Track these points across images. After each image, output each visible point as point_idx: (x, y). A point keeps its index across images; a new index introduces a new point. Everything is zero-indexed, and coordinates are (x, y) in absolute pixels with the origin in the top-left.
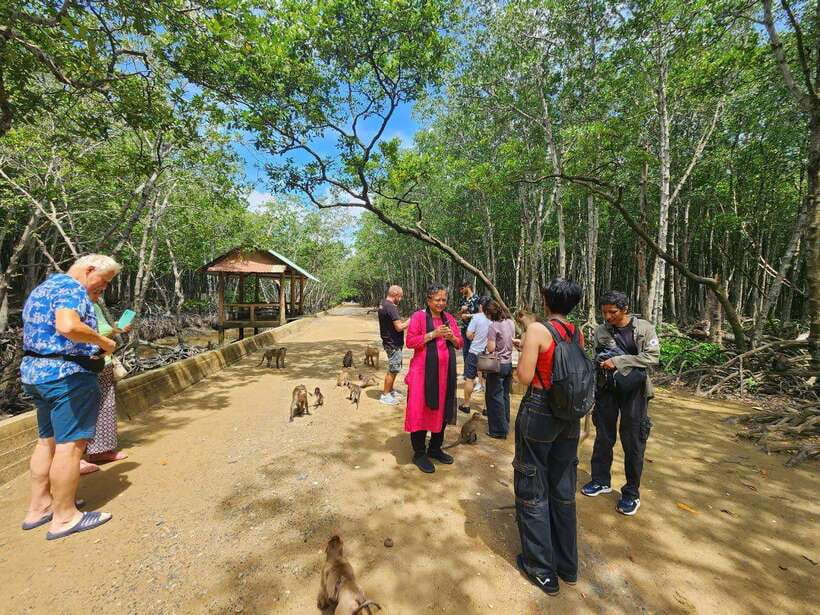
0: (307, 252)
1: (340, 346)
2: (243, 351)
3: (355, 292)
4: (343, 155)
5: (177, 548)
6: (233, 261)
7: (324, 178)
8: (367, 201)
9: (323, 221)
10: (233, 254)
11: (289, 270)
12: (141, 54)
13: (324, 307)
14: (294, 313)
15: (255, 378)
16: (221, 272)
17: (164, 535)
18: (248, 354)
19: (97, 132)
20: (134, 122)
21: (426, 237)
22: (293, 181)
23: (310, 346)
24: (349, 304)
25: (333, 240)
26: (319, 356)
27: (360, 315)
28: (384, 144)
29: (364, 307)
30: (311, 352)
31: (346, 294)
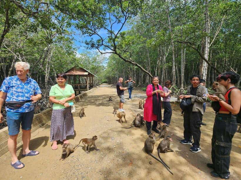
0: (93, 68)
1: (107, 96)
2: (80, 98)
3: (106, 80)
4: (109, 37)
5: (81, 166)
6: (73, 71)
7: (102, 44)
8: (116, 51)
9: (97, 59)
10: (72, 69)
11: (89, 74)
12: (46, 4)
13: (98, 85)
14: (91, 87)
15: (86, 106)
16: (69, 75)
17: (75, 161)
18: (81, 99)
19: (33, 30)
20: (44, 27)
21: (133, 62)
22: (93, 46)
23: (99, 96)
24: (104, 84)
25: (101, 65)
26: (102, 99)
27: (109, 87)
28: (121, 33)
29: (109, 84)
30: (99, 98)
31: (103, 81)
